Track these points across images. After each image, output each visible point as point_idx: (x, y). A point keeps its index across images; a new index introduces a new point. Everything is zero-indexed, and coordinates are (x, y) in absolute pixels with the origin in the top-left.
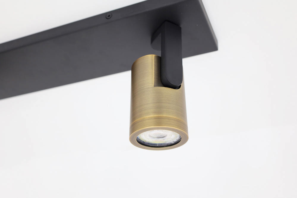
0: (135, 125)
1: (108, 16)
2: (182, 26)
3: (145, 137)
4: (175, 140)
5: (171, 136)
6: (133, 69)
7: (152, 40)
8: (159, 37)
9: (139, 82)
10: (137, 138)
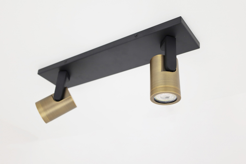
0: (153, 91)
1: (136, 36)
2: (176, 37)
3: (158, 97)
4: (175, 99)
5: (172, 97)
6: (151, 62)
7: (161, 46)
8: (164, 44)
9: (154, 69)
10: (154, 99)
